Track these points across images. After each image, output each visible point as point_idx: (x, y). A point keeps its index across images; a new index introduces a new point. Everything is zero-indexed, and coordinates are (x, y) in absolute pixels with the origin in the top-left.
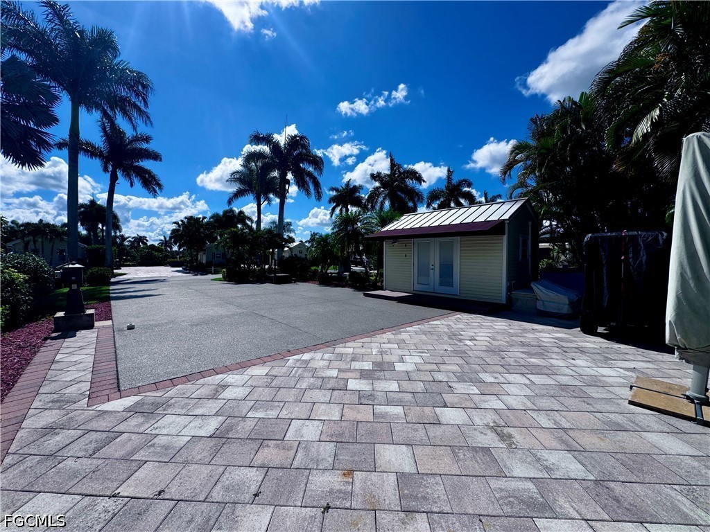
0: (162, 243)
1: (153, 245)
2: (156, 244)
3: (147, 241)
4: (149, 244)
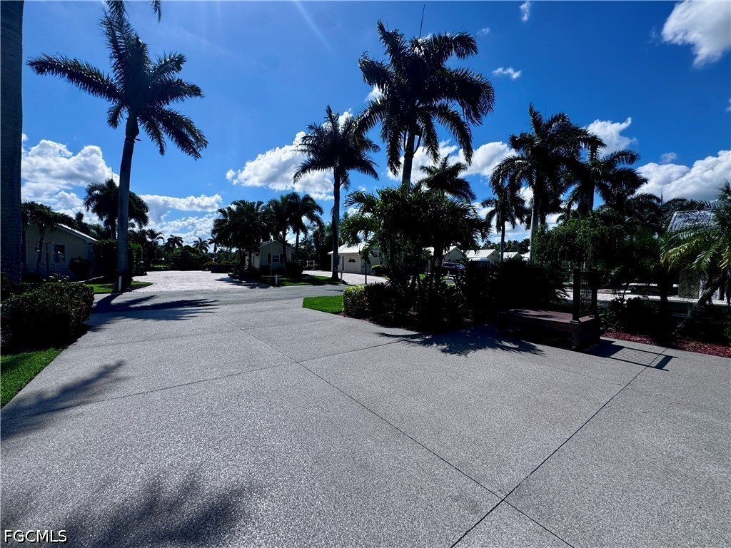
0: (197, 245)
1: (188, 246)
2: (191, 245)
3: (182, 242)
4: (184, 245)
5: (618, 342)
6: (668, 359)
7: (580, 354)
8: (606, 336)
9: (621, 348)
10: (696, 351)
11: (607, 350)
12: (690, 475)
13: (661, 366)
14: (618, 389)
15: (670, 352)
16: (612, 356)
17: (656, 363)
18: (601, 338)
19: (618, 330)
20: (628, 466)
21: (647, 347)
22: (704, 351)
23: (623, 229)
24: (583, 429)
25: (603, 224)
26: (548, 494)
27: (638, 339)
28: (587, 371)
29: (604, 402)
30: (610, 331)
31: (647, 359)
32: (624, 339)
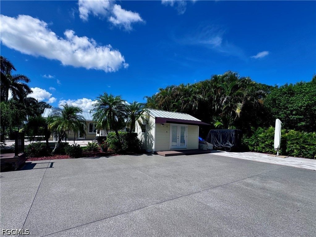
5: (33, 162)
6: (52, 163)
7: (19, 171)
8: (28, 161)
9: (35, 164)
10: (58, 159)
11: (31, 166)
12: (69, 194)
13: (51, 166)
14: (41, 179)
15: (52, 161)
16: (34, 168)
17: (49, 166)
18: (26, 162)
19: (32, 157)
20: (55, 201)
21: (44, 161)
22: (60, 158)
23: (25, 112)
24: (35, 199)
25: (16, 108)
26: (34, 227)
27: (40, 159)
28: (26, 177)
29: (38, 186)
30: (29, 158)
31: (46, 165)
32: (35, 160)
